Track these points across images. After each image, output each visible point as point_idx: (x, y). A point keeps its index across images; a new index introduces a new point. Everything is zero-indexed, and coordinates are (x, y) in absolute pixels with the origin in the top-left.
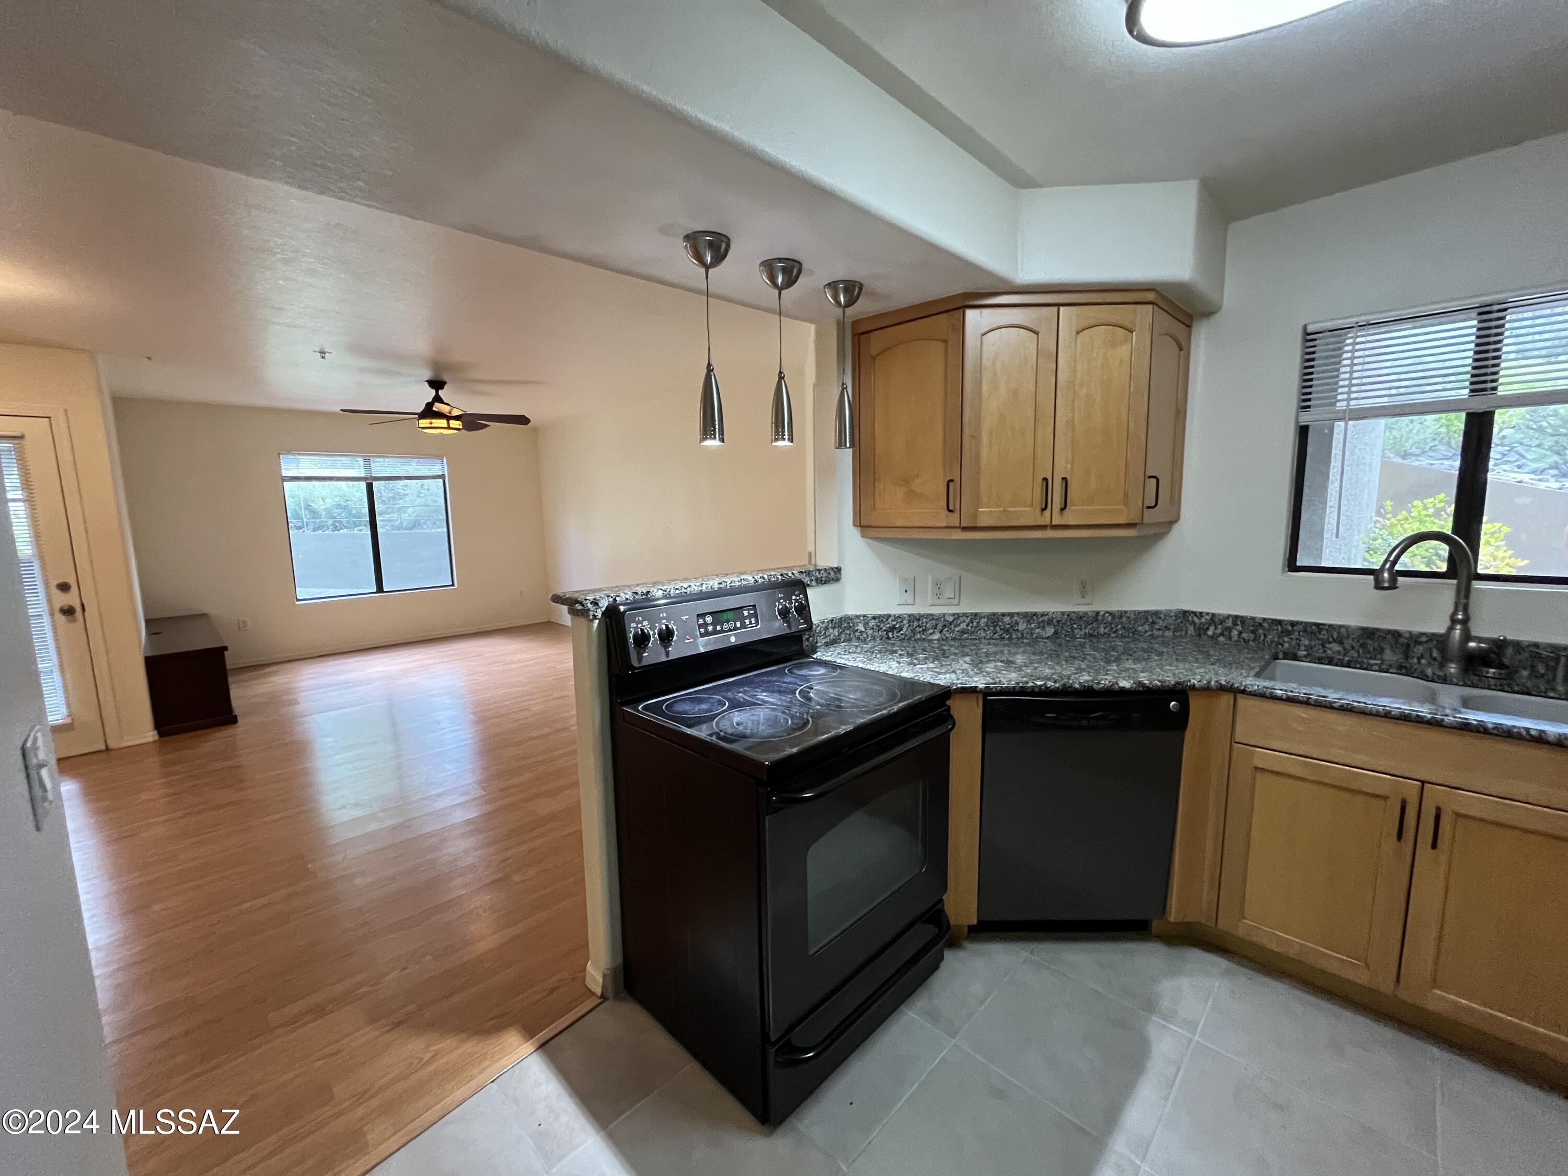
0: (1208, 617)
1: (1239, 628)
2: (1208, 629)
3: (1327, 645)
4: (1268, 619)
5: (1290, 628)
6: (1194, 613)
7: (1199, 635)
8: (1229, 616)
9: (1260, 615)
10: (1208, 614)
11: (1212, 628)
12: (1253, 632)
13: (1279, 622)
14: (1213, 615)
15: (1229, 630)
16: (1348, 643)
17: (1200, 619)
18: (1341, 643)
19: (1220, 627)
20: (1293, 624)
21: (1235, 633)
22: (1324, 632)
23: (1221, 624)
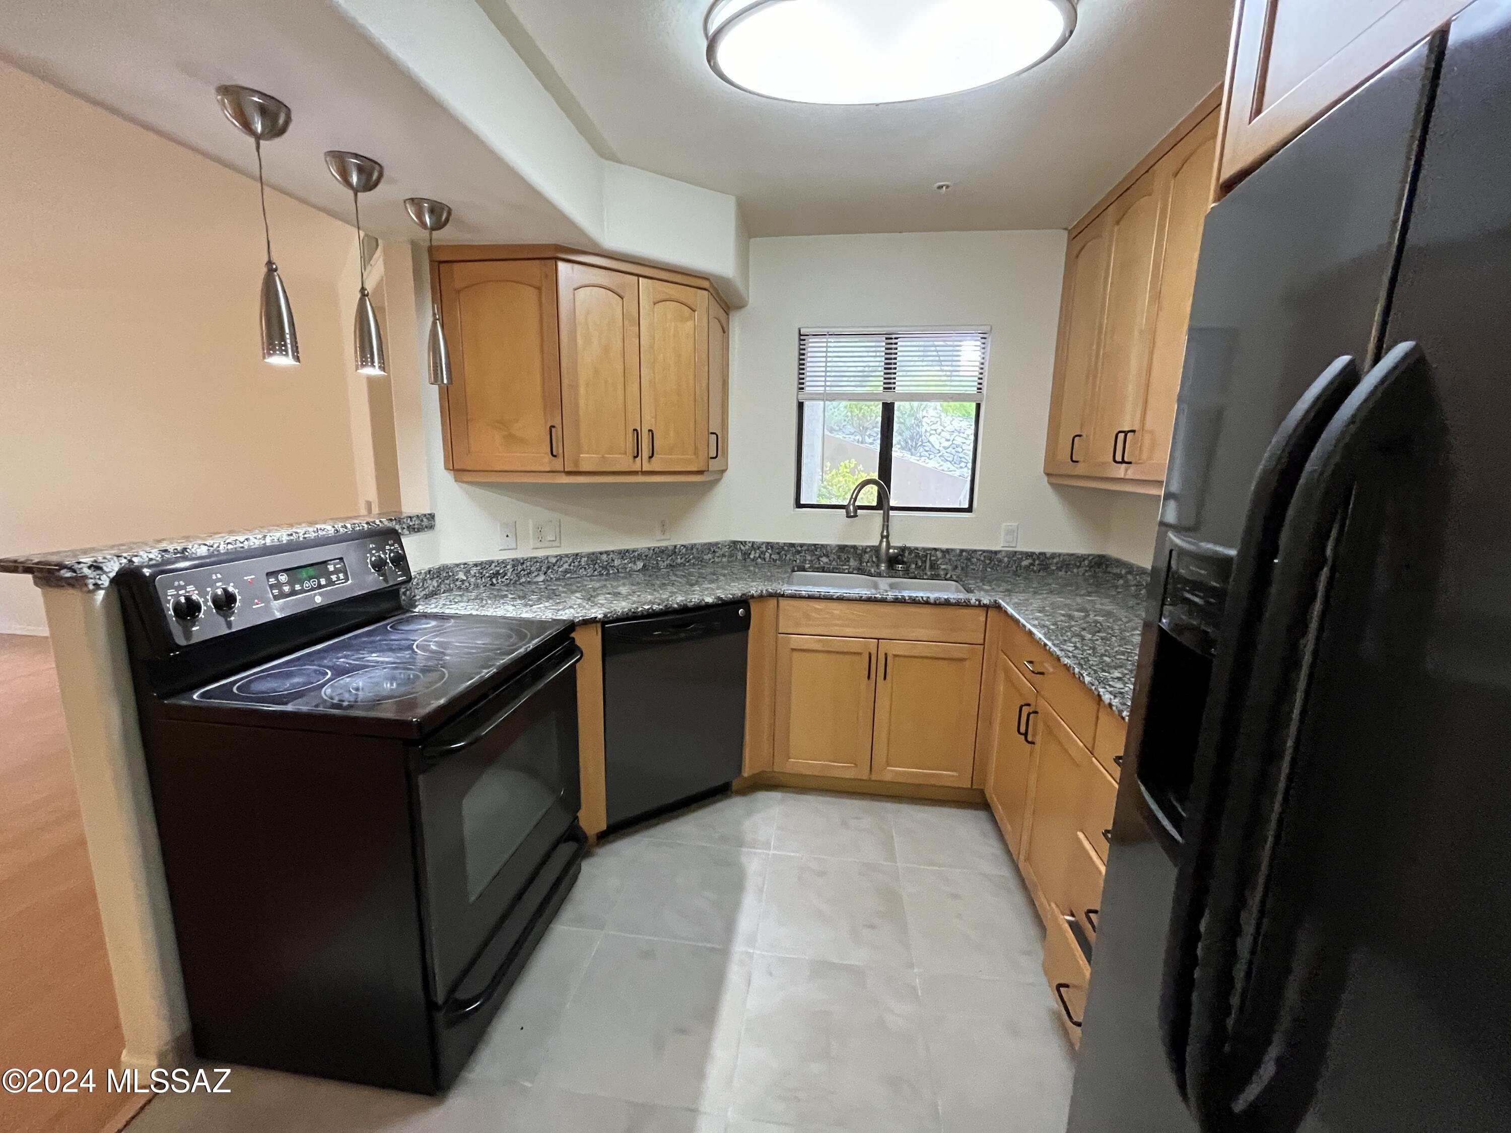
0: (750, 545)
1: (770, 551)
2: (750, 554)
3: (821, 559)
4: (787, 543)
5: (800, 549)
6: (741, 542)
7: (745, 559)
8: (763, 543)
9: (782, 540)
10: (750, 542)
11: (753, 552)
12: (779, 553)
13: (793, 545)
14: (753, 543)
15: (763, 553)
16: (832, 557)
17: (744, 546)
18: (828, 556)
19: (758, 551)
20: (802, 545)
21: (767, 555)
22: (818, 550)
23: (758, 549)
